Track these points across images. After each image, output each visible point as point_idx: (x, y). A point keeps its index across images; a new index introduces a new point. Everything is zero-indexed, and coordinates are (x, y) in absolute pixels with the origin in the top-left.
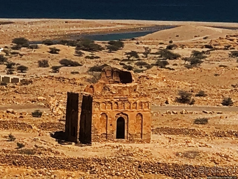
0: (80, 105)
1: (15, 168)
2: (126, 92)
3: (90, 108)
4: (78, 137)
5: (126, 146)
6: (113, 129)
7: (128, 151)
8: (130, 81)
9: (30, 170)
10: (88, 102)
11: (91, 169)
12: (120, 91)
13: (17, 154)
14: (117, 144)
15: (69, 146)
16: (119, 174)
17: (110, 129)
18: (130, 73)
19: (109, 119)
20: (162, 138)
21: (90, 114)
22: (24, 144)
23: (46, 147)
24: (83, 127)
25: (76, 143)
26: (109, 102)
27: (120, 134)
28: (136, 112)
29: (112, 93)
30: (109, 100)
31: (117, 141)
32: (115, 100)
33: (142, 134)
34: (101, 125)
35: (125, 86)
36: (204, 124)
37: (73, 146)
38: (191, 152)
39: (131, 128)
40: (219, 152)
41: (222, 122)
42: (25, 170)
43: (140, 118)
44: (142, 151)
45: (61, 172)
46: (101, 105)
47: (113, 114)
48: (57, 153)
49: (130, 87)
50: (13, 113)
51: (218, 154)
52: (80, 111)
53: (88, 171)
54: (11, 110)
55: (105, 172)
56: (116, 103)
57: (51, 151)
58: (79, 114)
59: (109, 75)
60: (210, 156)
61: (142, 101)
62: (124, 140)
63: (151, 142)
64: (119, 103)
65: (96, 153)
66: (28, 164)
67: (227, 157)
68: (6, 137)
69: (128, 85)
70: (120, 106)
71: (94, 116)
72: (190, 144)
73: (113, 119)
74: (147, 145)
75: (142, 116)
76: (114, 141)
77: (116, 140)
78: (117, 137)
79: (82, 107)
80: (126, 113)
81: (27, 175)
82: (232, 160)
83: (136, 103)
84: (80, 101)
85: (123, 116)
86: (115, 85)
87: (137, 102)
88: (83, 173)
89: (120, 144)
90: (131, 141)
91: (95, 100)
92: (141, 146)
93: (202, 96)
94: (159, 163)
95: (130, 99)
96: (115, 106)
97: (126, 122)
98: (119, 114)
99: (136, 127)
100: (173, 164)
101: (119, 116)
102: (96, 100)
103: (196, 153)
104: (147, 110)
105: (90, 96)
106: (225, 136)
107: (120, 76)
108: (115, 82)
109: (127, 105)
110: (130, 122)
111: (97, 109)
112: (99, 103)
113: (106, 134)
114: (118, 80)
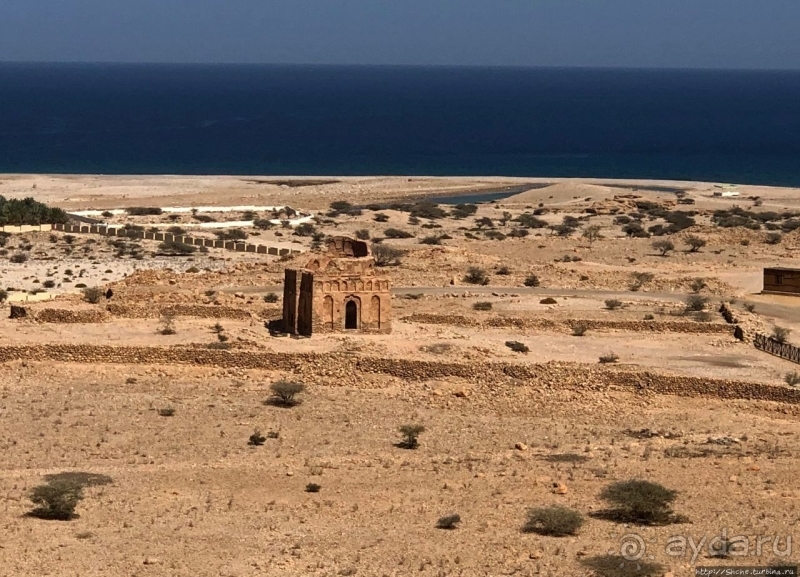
0: (298, 286)
1: (197, 367)
2: (358, 269)
3: (310, 290)
4: (296, 327)
5: (354, 337)
6: (340, 316)
7: (355, 344)
8: (365, 254)
9: (218, 369)
10: (308, 279)
11: (296, 366)
12: (349, 267)
13: (201, 349)
14: (344, 336)
15: (282, 338)
16: (331, 373)
17: (337, 316)
18: (364, 244)
19: (335, 303)
20: (411, 328)
21: (311, 297)
22: (227, 336)
23: (251, 339)
24: (303, 314)
25: (293, 335)
26: (335, 281)
27: (351, 322)
28: (371, 294)
29: (339, 269)
30: (334, 279)
31: (345, 333)
32: (343, 279)
33: (379, 323)
34: (325, 310)
35: (356, 260)
36: (486, 310)
37: (288, 338)
38: (441, 346)
39: (365, 314)
40: (477, 345)
41: (511, 307)
42: (209, 368)
43: (377, 302)
44: (373, 344)
45: (256, 371)
46: (325, 285)
47: (340, 296)
48: (263, 347)
49: (364, 262)
50: (243, 297)
51: (475, 348)
52: (298, 293)
53: (292, 370)
54: (240, 294)
55: (312, 371)
56: (345, 282)
57: (256, 345)
58: (298, 297)
59: (339, 246)
60: (463, 350)
61: (380, 279)
62: (356, 331)
63: (393, 331)
64: (349, 282)
65: (313, 348)
66: (215, 362)
67: (486, 351)
68: (211, 328)
69: (361, 259)
70: (349, 286)
71: (315, 299)
72: (441, 335)
73: (340, 303)
74: (385, 336)
75: (379, 299)
76: (342, 332)
77: (344, 330)
78: (347, 327)
79: (301, 289)
80: (358, 295)
81: (213, 375)
82: (492, 356)
83: (370, 282)
84: (299, 280)
85: (354, 299)
86: (344, 259)
87: (374, 281)
88: (285, 373)
89: (348, 336)
90: (365, 331)
91: (316, 279)
92: (376, 338)
93: (505, 273)
94: (383, 360)
95: (363, 278)
96: (343, 286)
97: (358, 306)
98: (348, 297)
99: (371, 314)
100: (401, 361)
101: (349, 300)
102: (318, 279)
103: (445, 347)
104: (386, 291)
105: (310, 273)
106: (502, 325)
107: (353, 248)
108: (348, 256)
109: (359, 285)
110: (363, 307)
111: (319, 291)
112: (321, 283)
113: (332, 323)
114: (351, 253)
